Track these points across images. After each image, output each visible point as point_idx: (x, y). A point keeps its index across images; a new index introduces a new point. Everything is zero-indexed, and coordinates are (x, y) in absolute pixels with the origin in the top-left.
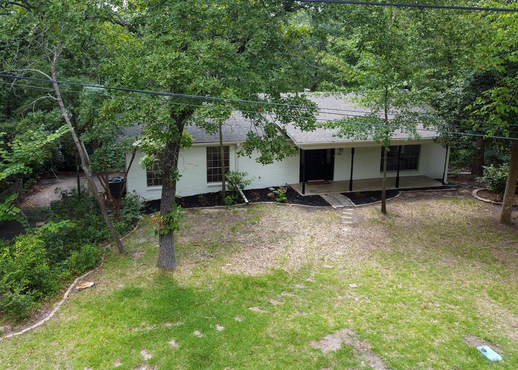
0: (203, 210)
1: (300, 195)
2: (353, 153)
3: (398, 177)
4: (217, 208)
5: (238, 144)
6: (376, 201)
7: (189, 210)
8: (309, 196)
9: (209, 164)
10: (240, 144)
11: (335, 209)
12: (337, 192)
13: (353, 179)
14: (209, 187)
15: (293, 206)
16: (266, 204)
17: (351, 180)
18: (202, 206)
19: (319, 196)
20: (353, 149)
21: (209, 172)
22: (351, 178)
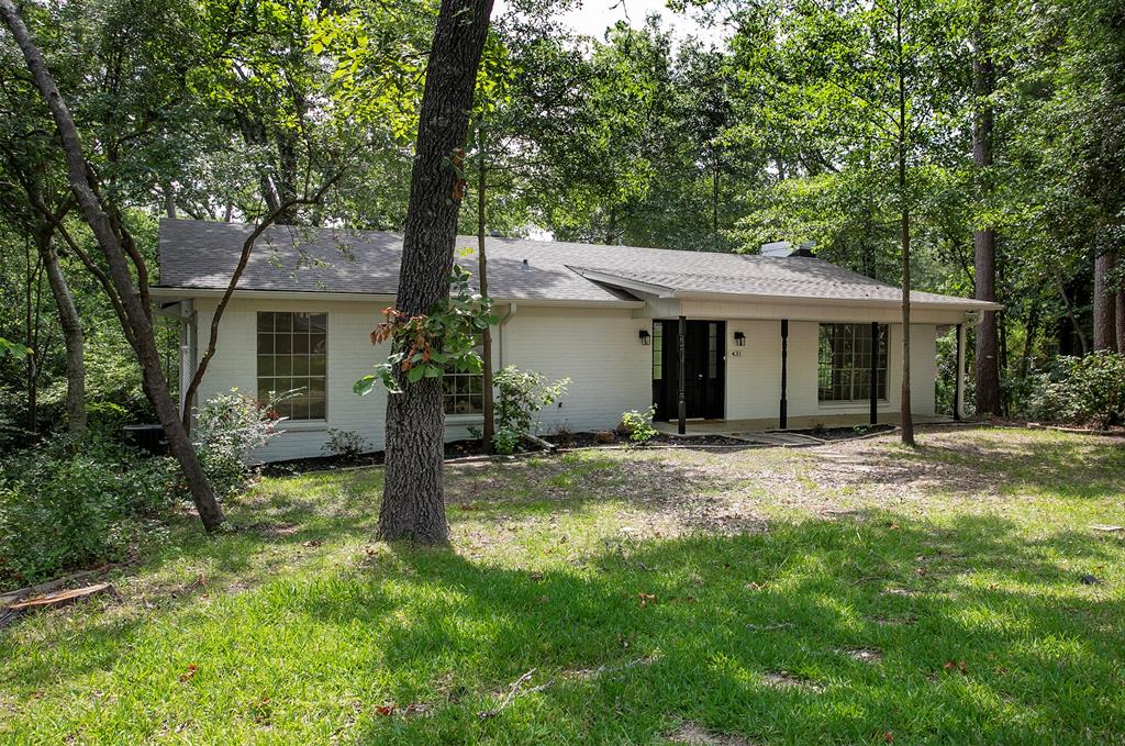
1: (675, 436)
2: (785, 333)
8: (699, 436)
17: (783, 403)
19: (719, 437)
20: (784, 323)
22: (784, 396)
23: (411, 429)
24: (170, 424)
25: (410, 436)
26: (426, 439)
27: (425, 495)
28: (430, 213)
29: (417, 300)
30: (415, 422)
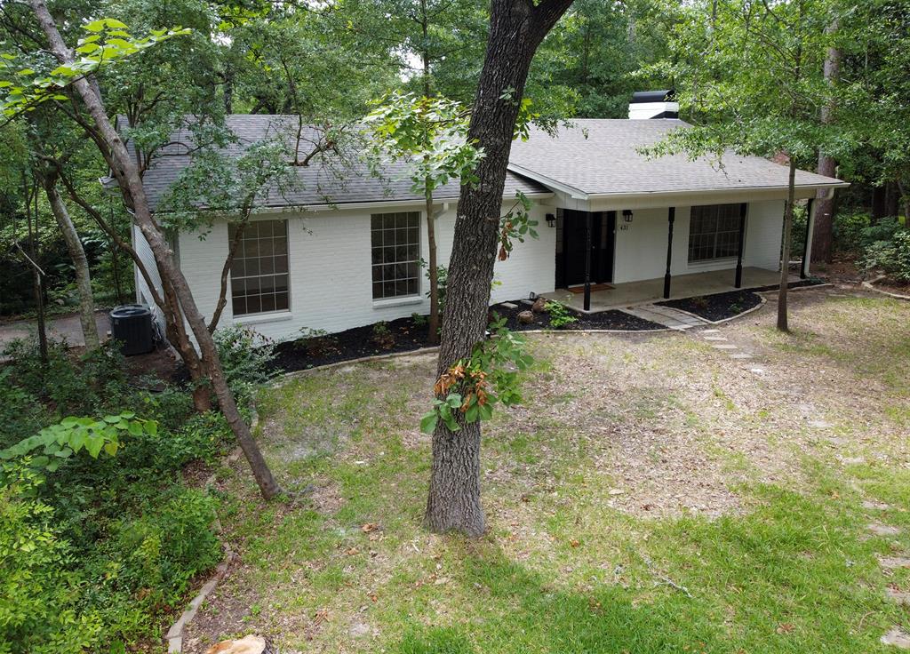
0: (397, 359)
1: (582, 313)
2: (671, 218)
3: (739, 267)
4: (425, 353)
5: (446, 206)
6: (742, 311)
7: (360, 362)
8: (602, 312)
9: (376, 255)
10: (450, 205)
11: (682, 332)
12: (647, 303)
13: (672, 274)
14: (377, 309)
15: (590, 334)
16: (526, 334)
17: (668, 277)
18: (387, 352)
19: (618, 312)
20: (672, 210)
21: (376, 273)
22: (668, 271)
23: (459, 446)
24: (235, 422)
25: (458, 451)
26: (471, 452)
27: (470, 496)
28: (475, 267)
29: (463, 341)
30: (462, 440)
